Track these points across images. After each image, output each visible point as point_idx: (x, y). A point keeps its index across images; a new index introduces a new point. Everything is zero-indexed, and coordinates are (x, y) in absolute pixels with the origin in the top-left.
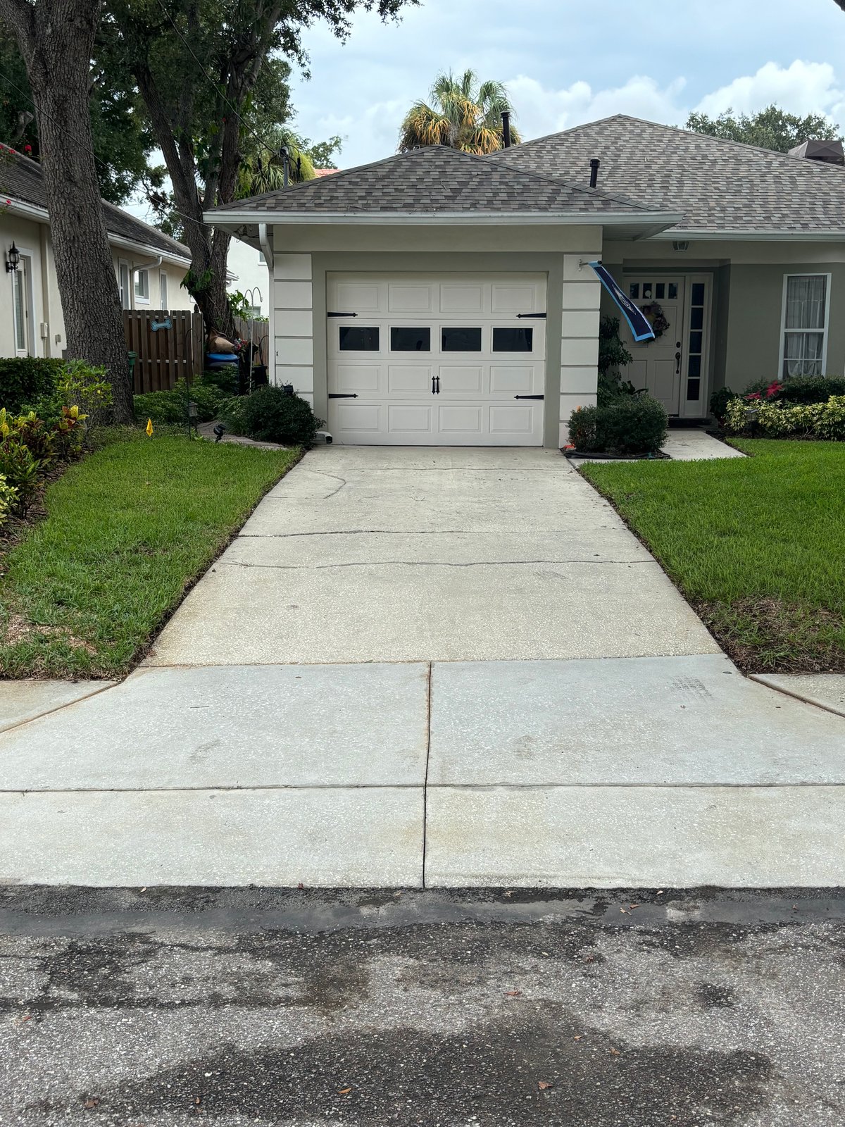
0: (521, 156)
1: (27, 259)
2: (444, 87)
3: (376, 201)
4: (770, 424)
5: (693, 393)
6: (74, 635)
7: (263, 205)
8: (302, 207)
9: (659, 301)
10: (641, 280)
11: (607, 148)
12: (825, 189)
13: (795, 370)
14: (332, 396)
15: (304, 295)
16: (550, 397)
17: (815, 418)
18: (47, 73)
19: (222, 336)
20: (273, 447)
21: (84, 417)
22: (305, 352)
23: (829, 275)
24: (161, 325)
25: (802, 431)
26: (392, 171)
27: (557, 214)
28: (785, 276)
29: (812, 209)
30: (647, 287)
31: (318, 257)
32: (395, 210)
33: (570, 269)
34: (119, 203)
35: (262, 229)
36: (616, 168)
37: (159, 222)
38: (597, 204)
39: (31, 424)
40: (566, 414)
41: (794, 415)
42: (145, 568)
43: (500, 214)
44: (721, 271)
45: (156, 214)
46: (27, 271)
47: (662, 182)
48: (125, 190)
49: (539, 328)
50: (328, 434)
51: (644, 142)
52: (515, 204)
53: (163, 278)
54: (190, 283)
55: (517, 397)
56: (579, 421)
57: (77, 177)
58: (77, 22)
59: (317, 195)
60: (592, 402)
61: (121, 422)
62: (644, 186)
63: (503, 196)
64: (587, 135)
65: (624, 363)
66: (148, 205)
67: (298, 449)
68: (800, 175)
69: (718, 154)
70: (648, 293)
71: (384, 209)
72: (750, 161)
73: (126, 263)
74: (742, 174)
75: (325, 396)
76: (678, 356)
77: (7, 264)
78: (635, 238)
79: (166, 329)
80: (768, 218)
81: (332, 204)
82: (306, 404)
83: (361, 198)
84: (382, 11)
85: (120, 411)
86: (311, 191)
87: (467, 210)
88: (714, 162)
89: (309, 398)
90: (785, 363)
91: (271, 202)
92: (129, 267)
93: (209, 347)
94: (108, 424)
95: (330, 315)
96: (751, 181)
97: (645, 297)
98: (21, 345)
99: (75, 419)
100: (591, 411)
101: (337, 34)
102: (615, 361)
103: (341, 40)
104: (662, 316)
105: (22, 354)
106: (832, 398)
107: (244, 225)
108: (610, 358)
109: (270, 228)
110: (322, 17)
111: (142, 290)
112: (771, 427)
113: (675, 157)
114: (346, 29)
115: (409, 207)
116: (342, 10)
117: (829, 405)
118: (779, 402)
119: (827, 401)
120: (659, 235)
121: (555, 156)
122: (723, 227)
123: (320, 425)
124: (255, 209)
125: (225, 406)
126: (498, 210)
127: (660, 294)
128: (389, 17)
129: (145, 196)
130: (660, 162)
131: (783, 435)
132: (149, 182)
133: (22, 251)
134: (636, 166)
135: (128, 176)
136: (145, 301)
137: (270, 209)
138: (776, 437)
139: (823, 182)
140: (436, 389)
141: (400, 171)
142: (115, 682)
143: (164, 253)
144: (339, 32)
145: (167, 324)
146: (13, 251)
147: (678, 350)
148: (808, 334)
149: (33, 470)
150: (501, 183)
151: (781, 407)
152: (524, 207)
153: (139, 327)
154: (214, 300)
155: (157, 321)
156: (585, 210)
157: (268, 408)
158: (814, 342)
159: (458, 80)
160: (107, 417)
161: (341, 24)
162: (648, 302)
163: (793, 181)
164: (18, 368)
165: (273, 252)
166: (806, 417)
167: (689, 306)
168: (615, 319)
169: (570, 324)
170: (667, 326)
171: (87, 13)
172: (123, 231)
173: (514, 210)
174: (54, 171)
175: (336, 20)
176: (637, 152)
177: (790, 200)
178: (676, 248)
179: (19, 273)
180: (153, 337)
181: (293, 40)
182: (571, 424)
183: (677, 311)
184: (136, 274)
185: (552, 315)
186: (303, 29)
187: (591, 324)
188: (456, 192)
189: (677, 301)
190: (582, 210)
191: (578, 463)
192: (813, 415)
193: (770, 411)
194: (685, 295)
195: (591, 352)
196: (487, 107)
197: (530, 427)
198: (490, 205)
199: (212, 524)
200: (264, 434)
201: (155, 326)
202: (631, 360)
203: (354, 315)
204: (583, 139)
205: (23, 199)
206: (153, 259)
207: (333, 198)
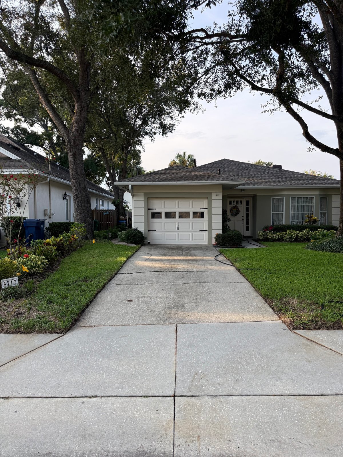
0: (199, 169)
1: (70, 196)
2: (179, 156)
3: (161, 179)
4: (270, 238)
5: (247, 229)
6: (51, 315)
7: (131, 180)
8: (141, 181)
9: (237, 205)
10: (232, 200)
11: (222, 167)
12: (281, 175)
13: (276, 223)
14: (149, 231)
15: (142, 204)
16: (210, 230)
17: (284, 236)
18: (71, 145)
19: (122, 216)
20: (132, 245)
21: (77, 238)
22: (142, 219)
23: (284, 198)
24: (106, 213)
25: (280, 240)
26: (165, 172)
27: (210, 182)
28: (272, 198)
29: (279, 180)
30: (234, 201)
31: (145, 194)
32: (166, 181)
33: (214, 196)
34: (99, 185)
35: (130, 186)
36: (224, 171)
37: (109, 189)
38: (221, 179)
39: (61, 240)
40: (214, 235)
41: (278, 235)
42: (83, 287)
43: (194, 182)
44: (254, 197)
45: (108, 187)
46: (70, 199)
47: (237, 174)
48: (101, 181)
49: (206, 212)
50: (148, 241)
51: (231, 165)
52: (199, 179)
53: (108, 202)
54: (114, 203)
55: (200, 231)
56: (218, 237)
57: (79, 173)
58: (79, 132)
59: (145, 178)
60: (221, 232)
61: (90, 239)
62: (232, 176)
63: (195, 177)
64: (216, 164)
65: (229, 221)
66: (106, 185)
67: (139, 246)
68: (274, 172)
69: (251, 167)
70: (234, 203)
71: (163, 181)
72: (260, 169)
73: (98, 198)
74: (258, 172)
75: (147, 231)
76: (243, 220)
77: (64, 197)
78: (231, 188)
79: (107, 214)
80: (267, 183)
81: (149, 180)
82: (142, 233)
83: (157, 178)
84: (163, 134)
85: (90, 236)
86: (143, 177)
87: (186, 181)
88: (250, 169)
89: (143, 232)
90: (273, 221)
91: (133, 180)
92: (99, 199)
93: (118, 219)
94: (86, 240)
95: (149, 209)
96: (261, 174)
97: (233, 204)
98: (67, 219)
99: (75, 238)
100: (221, 234)
101: (152, 141)
102: (226, 221)
103: (153, 142)
104: (238, 209)
105: (68, 221)
106: (288, 230)
107: (125, 186)
108: (225, 219)
109: (132, 186)
110: (148, 136)
111: (103, 205)
112: (271, 239)
113: (240, 169)
114: (154, 139)
115: (170, 180)
116: (153, 135)
117: (287, 232)
118: (273, 232)
119: (286, 231)
120: (237, 188)
121: (208, 169)
122: (254, 185)
123: (146, 239)
124: (128, 181)
125: (120, 234)
126: (194, 181)
127: (237, 203)
128: (165, 136)
129: (106, 183)
130: (236, 170)
131: (275, 241)
132: (107, 180)
133: (68, 194)
134: (229, 171)
135: (101, 178)
136: (103, 208)
137: (132, 181)
138: (272, 241)
139: (280, 173)
140: (178, 229)
141: (168, 172)
142: (62, 335)
143: (108, 196)
144: (152, 140)
145: (108, 213)
146: (65, 194)
147: (243, 218)
148: (279, 213)
149: (54, 255)
150: (195, 174)
151: (273, 233)
152: (200, 180)
153: (100, 214)
154: (120, 207)
155: (105, 212)
156: (218, 180)
157: (132, 234)
158: (281, 216)
159: (182, 154)
160: (86, 238)
161: (153, 138)
162: (234, 205)
163: (272, 174)
164: (63, 224)
165: (133, 193)
166: (281, 236)
167: (245, 206)
168: (226, 210)
169: (214, 211)
170: (240, 211)
171: (82, 129)
172: (97, 190)
173: (198, 181)
174: (72, 171)
175: (151, 137)
176: (230, 167)
177: (272, 178)
178: (242, 191)
179: (68, 200)
180: (104, 216)
181: (140, 142)
182: (215, 238)
183: (242, 208)
184: (101, 201)
185: (209, 208)
186: (143, 140)
187: (220, 211)
188: (182, 176)
189: (242, 205)
190: (217, 180)
191: (218, 249)
192: (283, 235)
193: (270, 235)
194: (244, 203)
195: (220, 218)
196: (189, 160)
197: (204, 239)
198: (192, 180)
199: (109, 270)
200: (130, 241)
201: (104, 214)
202: (231, 220)
203: (155, 209)
204: (215, 165)
205: (68, 180)
206: (105, 197)
207: (149, 178)
